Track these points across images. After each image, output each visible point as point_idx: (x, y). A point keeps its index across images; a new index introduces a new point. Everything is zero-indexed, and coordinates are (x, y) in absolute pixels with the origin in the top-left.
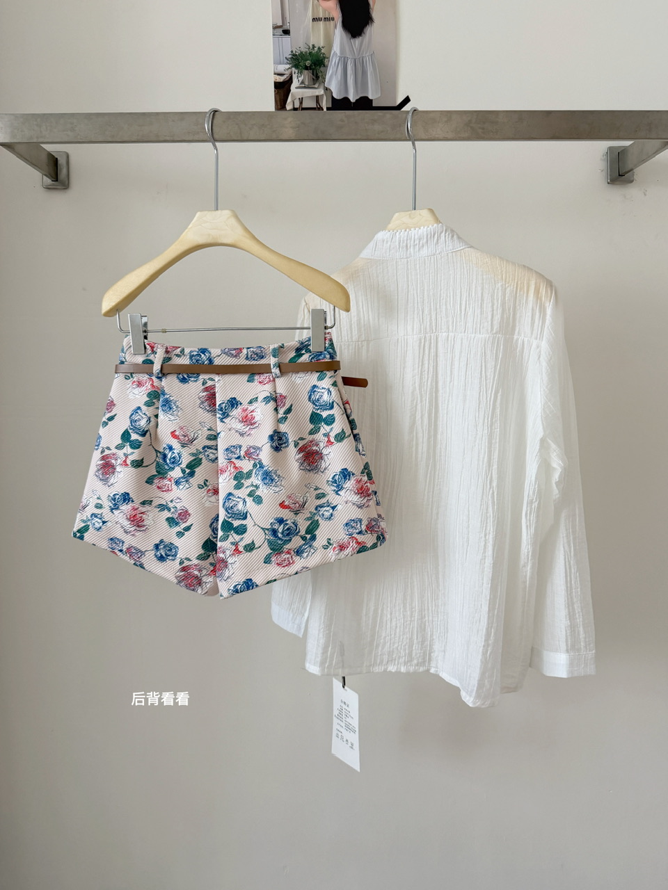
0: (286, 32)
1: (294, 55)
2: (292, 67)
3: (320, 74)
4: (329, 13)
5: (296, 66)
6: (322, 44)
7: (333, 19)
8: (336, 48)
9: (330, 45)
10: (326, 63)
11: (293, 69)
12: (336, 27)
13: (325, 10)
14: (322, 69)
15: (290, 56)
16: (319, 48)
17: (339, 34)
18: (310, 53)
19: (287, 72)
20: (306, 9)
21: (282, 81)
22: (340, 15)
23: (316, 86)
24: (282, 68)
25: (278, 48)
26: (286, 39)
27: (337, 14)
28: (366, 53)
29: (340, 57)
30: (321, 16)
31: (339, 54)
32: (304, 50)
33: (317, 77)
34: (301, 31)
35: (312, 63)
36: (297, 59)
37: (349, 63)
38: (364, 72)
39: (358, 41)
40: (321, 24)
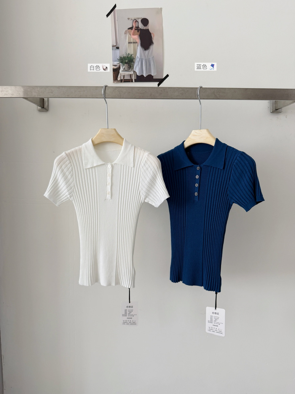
2: (120, 62)
4: (135, 40)
5: (122, 62)
6: (132, 53)
7: (137, 43)
8: (138, 55)
9: (136, 54)
12: (138, 46)
13: (133, 39)
15: (119, 58)
16: (131, 55)
17: (139, 49)
18: (128, 57)
19: (118, 65)
20: (126, 39)
21: (116, 68)
22: (140, 41)
23: (130, 70)
24: (116, 63)
25: (114, 55)
26: (118, 51)
27: (138, 41)
28: (151, 57)
29: (140, 59)
31: (139, 57)
34: (124, 48)
35: (128, 61)
36: (122, 59)
37: (143, 61)
38: (150, 65)
39: (147, 52)
40: (132, 44)
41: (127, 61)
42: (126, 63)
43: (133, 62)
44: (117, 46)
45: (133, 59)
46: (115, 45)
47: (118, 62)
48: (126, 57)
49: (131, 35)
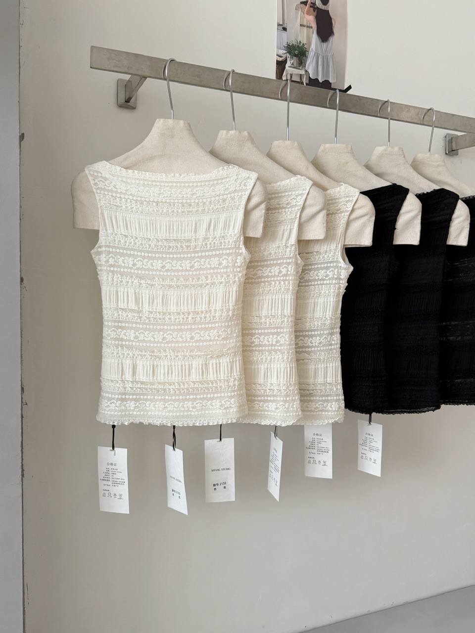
0: (285, 29)
1: (288, 45)
2: (287, 53)
3: (303, 61)
4: (310, 24)
5: (290, 53)
6: (305, 42)
7: (312, 27)
8: (313, 46)
9: (310, 44)
10: (307, 55)
11: (288, 54)
12: (313, 33)
13: (307, 21)
14: (304, 58)
15: (286, 46)
16: (303, 44)
17: (315, 38)
18: (298, 46)
19: (283, 56)
20: (297, 17)
21: (281, 60)
22: (316, 26)
23: (301, 68)
24: (282, 52)
25: (279, 38)
26: (284, 33)
27: (314, 25)
29: (315, 53)
30: (305, 24)
31: (314, 50)
32: (295, 43)
33: (302, 63)
34: (293, 31)
35: (298, 53)
36: (290, 48)
37: (320, 57)
38: (328, 66)
39: (325, 45)
40: (305, 28)
41: (296, 52)
42: (296, 55)
43: (306, 56)
44: (284, 26)
45: (306, 51)
46: (281, 23)
47: (285, 52)
48: (296, 45)
49: (304, 13)
